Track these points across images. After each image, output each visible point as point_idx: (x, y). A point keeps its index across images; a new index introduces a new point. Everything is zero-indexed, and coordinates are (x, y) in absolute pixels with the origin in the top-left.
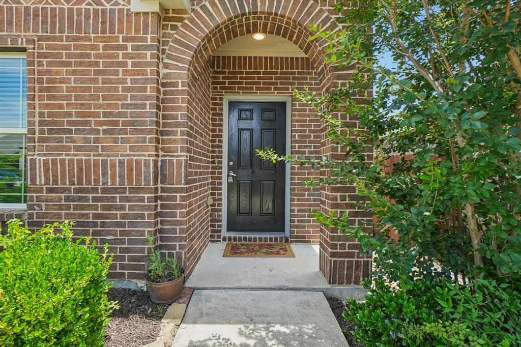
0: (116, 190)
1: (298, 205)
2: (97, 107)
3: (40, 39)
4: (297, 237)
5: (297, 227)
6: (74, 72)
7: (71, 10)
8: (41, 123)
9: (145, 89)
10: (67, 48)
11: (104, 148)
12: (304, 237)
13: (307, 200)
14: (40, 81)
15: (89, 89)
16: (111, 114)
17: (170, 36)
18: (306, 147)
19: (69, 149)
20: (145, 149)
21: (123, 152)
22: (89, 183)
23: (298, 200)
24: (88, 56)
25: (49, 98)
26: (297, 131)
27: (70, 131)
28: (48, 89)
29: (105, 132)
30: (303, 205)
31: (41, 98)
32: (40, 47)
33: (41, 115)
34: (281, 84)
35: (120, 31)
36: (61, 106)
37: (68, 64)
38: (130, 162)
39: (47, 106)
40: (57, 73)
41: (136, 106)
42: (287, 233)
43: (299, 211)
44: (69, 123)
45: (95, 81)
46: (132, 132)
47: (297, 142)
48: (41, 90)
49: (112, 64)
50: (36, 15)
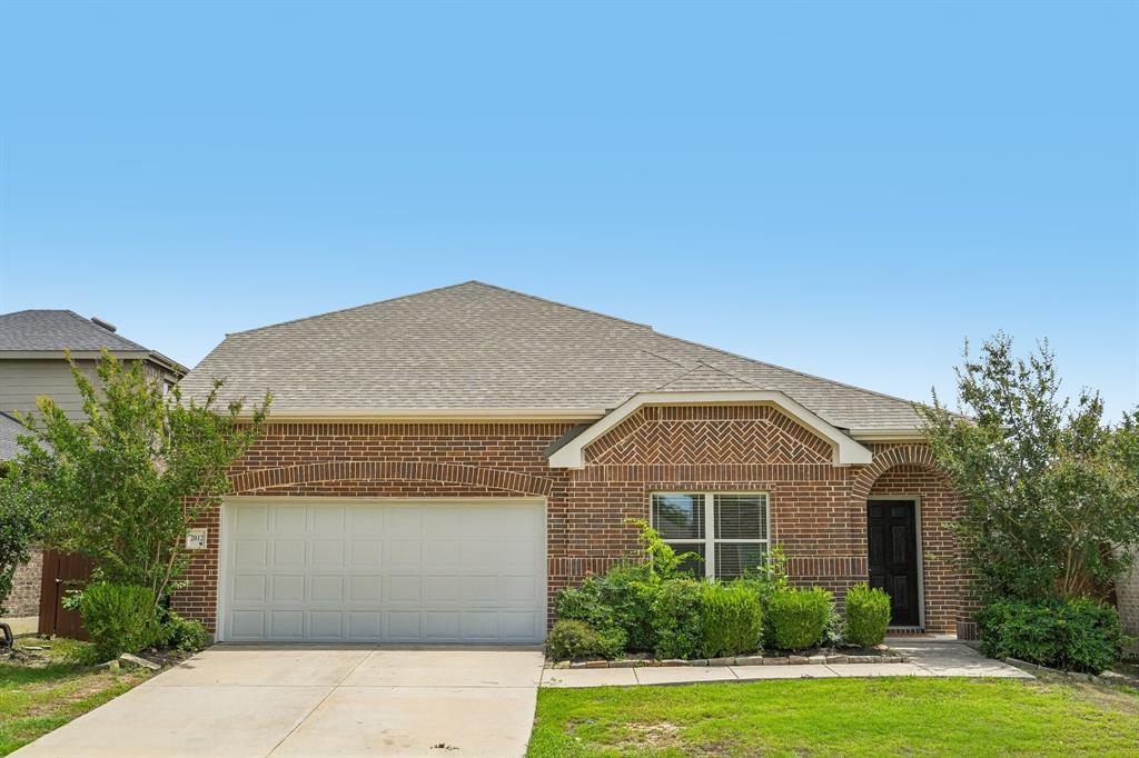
0: (828, 579)
1: (931, 598)
2: (814, 526)
3: (778, 484)
4: (933, 627)
5: (932, 618)
6: (800, 505)
7: (796, 466)
8: (780, 536)
9: (843, 515)
10: (794, 489)
11: (819, 552)
12: (939, 628)
13: (940, 593)
14: (778, 510)
15: (808, 515)
16: (823, 531)
17: (854, 478)
18: (937, 543)
19: (797, 552)
20: (846, 552)
21: (833, 555)
22: (811, 573)
23: (932, 593)
24: (807, 494)
25: (784, 521)
26: (927, 529)
27: (798, 542)
28: (783, 515)
29: (820, 542)
30: (936, 598)
31: (779, 521)
32: (778, 489)
33: (780, 531)
34: (911, 485)
35: (827, 479)
36: (792, 526)
37: (795, 499)
38: (837, 560)
39: (783, 526)
40: (790, 505)
41: (838, 525)
42: (923, 625)
43: (933, 603)
44: (798, 536)
45: (813, 510)
46: (837, 542)
47: (928, 539)
48: (779, 516)
49: (822, 499)
50: (775, 470)
